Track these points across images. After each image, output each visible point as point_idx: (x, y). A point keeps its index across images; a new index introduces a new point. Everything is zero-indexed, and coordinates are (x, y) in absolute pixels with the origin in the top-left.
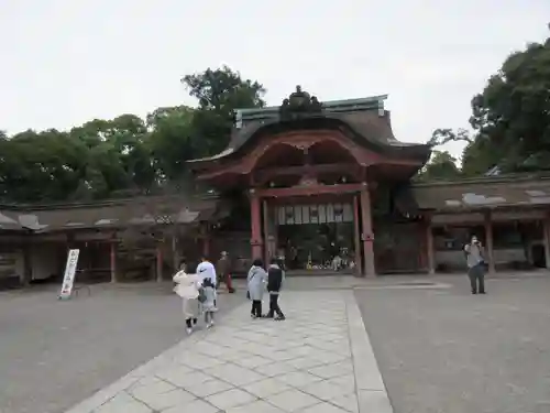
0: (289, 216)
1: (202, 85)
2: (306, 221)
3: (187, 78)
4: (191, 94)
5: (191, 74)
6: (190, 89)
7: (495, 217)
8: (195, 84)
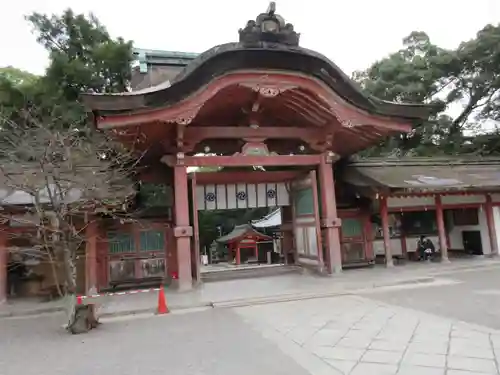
0: (212, 197)
1: (56, 32)
2: (232, 206)
3: (35, 18)
4: (39, 40)
5: (42, 13)
6: (38, 33)
7: (447, 200)
8: (47, 28)
